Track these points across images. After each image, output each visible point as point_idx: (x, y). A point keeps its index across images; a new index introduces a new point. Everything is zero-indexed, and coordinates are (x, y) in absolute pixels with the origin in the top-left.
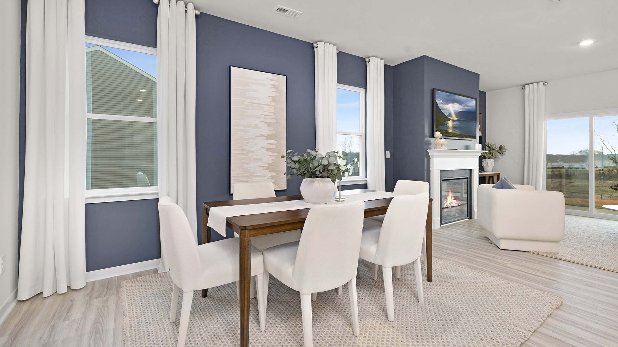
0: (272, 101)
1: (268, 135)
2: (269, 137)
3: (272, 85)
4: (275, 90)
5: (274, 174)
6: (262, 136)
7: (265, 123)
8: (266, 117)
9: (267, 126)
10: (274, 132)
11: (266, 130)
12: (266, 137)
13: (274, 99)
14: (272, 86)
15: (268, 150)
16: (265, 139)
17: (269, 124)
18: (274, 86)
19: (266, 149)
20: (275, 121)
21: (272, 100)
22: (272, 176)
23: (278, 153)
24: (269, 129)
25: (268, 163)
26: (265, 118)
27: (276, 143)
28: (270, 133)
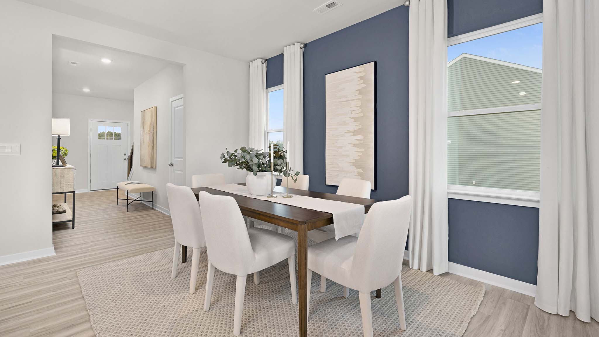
0: (359, 95)
1: (355, 130)
2: (356, 133)
3: (359, 77)
4: (362, 81)
5: (360, 170)
6: (349, 132)
7: (352, 118)
8: (353, 112)
9: (354, 121)
10: (361, 127)
11: (353, 126)
12: (353, 132)
13: (360, 92)
14: (359, 79)
15: (355, 145)
16: (352, 135)
17: (355, 119)
18: (361, 78)
19: (353, 145)
20: (361, 115)
21: (359, 93)
22: (358, 173)
23: (364, 149)
24: (356, 124)
25: (355, 159)
26: (352, 114)
27: (363, 138)
28: (357, 128)
